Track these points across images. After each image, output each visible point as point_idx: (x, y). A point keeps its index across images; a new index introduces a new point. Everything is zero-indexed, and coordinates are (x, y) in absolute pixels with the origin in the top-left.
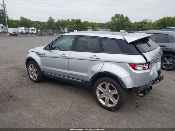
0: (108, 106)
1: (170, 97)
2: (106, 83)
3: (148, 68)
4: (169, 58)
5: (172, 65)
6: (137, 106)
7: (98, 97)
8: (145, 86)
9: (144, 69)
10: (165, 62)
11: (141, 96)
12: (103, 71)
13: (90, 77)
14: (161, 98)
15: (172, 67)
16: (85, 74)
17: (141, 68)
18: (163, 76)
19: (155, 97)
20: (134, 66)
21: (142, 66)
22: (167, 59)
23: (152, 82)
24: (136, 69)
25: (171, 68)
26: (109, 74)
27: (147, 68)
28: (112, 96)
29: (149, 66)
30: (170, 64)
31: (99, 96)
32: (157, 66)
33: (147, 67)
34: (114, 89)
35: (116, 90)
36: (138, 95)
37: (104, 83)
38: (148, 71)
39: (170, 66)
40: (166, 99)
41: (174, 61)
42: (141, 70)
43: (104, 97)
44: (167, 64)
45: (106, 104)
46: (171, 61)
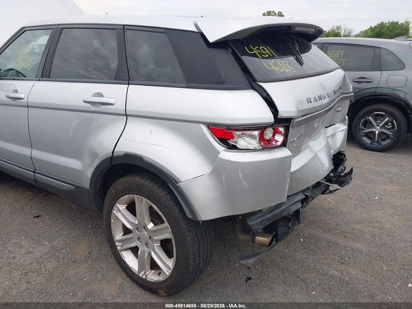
0: (146, 276)
1: (373, 236)
2: (136, 197)
3: (284, 144)
4: (382, 115)
5: (387, 137)
6: (250, 279)
7: (117, 244)
8: (272, 211)
9: (267, 145)
10: (369, 128)
11: (262, 245)
12: (122, 154)
13: (89, 173)
14: (341, 241)
15: (387, 142)
16: (75, 164)
17: (254, 144)
18: (351, 171)
19: (325, 235)
20: (225, 134)
21: (256, 133)
22: (376, 120)
23: (301, 197)
24: (233, 148)
25: (384, 143)
26: (140, 165)
27: (279, 144)
28: (157, 245)
29: (286, 136)
30: (382, 132)
31: (120, 241)
32: (333, 135)
33: (280, 139)
34: (162, 222)
35: (166, 224)
36: (253, 241)
37: (131, 196)
38: (285, 153)
39: (383, 137)
40: (356, 245)
41: (393, 124)
42: (255, 150)
43: (133, 245)
44: (373, 133)
45: (140, 270)
46: (386, 123)
